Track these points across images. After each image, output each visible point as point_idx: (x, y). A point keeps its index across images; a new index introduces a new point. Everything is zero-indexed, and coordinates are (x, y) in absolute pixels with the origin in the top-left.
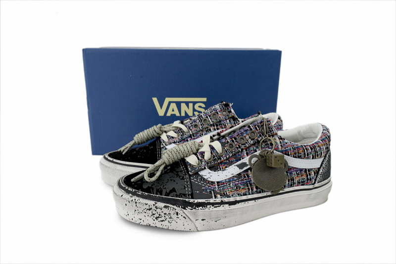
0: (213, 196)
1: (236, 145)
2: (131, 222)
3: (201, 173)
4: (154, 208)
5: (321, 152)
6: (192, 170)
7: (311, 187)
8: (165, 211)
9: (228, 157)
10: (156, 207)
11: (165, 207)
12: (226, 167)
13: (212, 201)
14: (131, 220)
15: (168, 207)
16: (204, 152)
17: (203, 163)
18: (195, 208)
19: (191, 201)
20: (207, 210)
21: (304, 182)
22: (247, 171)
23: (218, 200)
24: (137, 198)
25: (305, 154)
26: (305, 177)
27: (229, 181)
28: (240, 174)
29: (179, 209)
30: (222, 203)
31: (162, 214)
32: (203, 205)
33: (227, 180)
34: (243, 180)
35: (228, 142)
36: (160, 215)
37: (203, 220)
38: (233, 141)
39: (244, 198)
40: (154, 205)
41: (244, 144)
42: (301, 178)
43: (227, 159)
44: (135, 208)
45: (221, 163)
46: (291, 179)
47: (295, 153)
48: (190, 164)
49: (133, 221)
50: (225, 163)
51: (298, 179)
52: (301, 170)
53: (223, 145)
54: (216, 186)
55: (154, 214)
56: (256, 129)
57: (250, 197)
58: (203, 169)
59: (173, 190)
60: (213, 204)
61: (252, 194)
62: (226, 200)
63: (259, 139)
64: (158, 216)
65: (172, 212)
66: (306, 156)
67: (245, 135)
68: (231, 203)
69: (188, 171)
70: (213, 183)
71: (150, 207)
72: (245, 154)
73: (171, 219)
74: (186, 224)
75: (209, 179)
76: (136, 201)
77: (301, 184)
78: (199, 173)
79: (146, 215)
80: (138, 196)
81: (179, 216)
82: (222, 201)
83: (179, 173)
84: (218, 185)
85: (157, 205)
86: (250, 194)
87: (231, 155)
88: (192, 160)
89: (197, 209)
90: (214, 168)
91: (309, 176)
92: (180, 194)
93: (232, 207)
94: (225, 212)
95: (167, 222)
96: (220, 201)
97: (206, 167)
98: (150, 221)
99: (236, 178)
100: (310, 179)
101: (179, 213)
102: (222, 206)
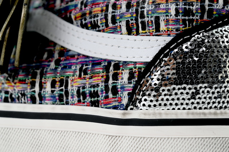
42: (88, 82)
46: (61, 81)
47: (85, 15)
51: (79, 82)
52: (97, 62)
77: (88, 99)
91: (111, 81)
100: (115, 91)
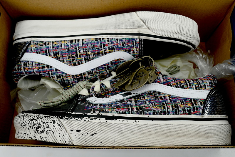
5: (205, 85)
18: (71, 118)
25: (187, 84)
42: (186, 106)
46: (175, 106)
47: (177, 83)
51: (183, 106)
52: (186, 99)
61: (132, 113)
62: (104, 114)
66: (189, 87)
68: (108, 118)
77: (187, 112)
86: (129, 113)
89: (74, 119)
91: (195, 105)
100: (197, 109)
102: (98, 118)
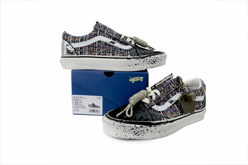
0: (162, 119)
1: (166, 91)
2: (119, 138)
3: (153, 107)
4: (135, 128)
6: (148, 106)
7: (201, 110)
8: (141, 129)
9: (164, 97)
10: (136, 127)
11: (141, 127)
12: (164, 103)
13: (163, 121)
14: (119, 137)
15: (143, 127)
16: (152, 96)
17: (152, 102)
19: (153, 122)
20: (161, 126)
21: (198, 108)
22: (173, 104)
23: (165, 120)
24: (124, 124)
26: (198, 105)
27: (167, 111)
28: (171, 106)
29: (148, 127)
30: (167, 122)
31: (140, 131)
32: (159, 124)
33: (166, 110)
34: (173, 109)
35: (162, 90)
36: (138, 132)
37: (159, 132)
38: (164, 89)
39: (176, 118)
40: (135, 126)
41: (170, 90)
43: (164, 99)
44: (124, 129)
45: (161, 101)
48: (146, 103)
49: (121, 138)
50: (163, 101)
53: (160, 91)
54: (162, 113)
55: (135, 132)
56: (175, 82)
57: (178, 117)
58: (154, 105)
59: (142, 118)
60: (163, 123)
63: (177, 87)
64: (137, 132)
65: (145, 129)
67: (170, 85)
69: (146, 107)
70: (160, 112)
71: (133, 128)
72: (171, 96)
73: (144, 133)
74: (151, 135)
75: (158, 110)
76: (124, 125)
78: (152, 107)
79: (130, 132)
80: (124, 122)
81: (149, 131)
82: (167, 121)
83: (141, 109)
84: (163, 113)
85: (136, 126)
87: (165, 97)
88: (146, 101)
90: (158, 104)
92: (146, 119)
93: (172, 123)
94: (169, 126)
95: (141, 135)
96: (166, 121)
97: (155, 104)
98: (131, 136)
99: (170, 109)
101: (148, 129)
